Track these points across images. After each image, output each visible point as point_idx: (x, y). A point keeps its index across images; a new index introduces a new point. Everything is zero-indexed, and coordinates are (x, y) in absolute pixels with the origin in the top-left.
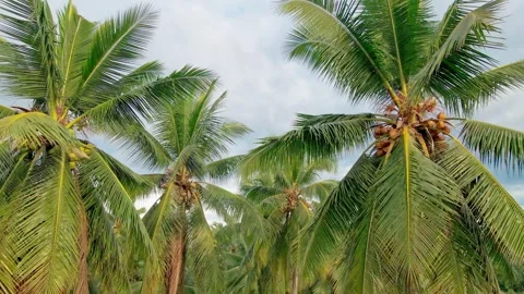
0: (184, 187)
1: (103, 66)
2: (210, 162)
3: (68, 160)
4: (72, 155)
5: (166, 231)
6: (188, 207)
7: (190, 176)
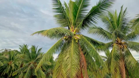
0: (120, 44)
1: (79, 12)
2: (128, 34)
3: (75, 40)
4: (76, 39)
5: (115, 59)
6: (123, 50)
7: (121, 40)
